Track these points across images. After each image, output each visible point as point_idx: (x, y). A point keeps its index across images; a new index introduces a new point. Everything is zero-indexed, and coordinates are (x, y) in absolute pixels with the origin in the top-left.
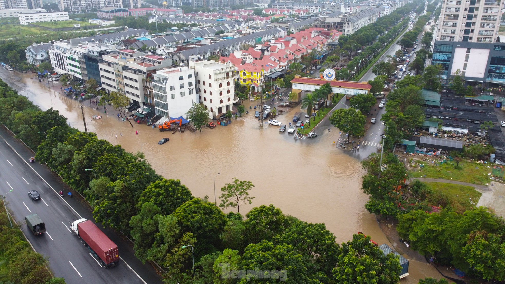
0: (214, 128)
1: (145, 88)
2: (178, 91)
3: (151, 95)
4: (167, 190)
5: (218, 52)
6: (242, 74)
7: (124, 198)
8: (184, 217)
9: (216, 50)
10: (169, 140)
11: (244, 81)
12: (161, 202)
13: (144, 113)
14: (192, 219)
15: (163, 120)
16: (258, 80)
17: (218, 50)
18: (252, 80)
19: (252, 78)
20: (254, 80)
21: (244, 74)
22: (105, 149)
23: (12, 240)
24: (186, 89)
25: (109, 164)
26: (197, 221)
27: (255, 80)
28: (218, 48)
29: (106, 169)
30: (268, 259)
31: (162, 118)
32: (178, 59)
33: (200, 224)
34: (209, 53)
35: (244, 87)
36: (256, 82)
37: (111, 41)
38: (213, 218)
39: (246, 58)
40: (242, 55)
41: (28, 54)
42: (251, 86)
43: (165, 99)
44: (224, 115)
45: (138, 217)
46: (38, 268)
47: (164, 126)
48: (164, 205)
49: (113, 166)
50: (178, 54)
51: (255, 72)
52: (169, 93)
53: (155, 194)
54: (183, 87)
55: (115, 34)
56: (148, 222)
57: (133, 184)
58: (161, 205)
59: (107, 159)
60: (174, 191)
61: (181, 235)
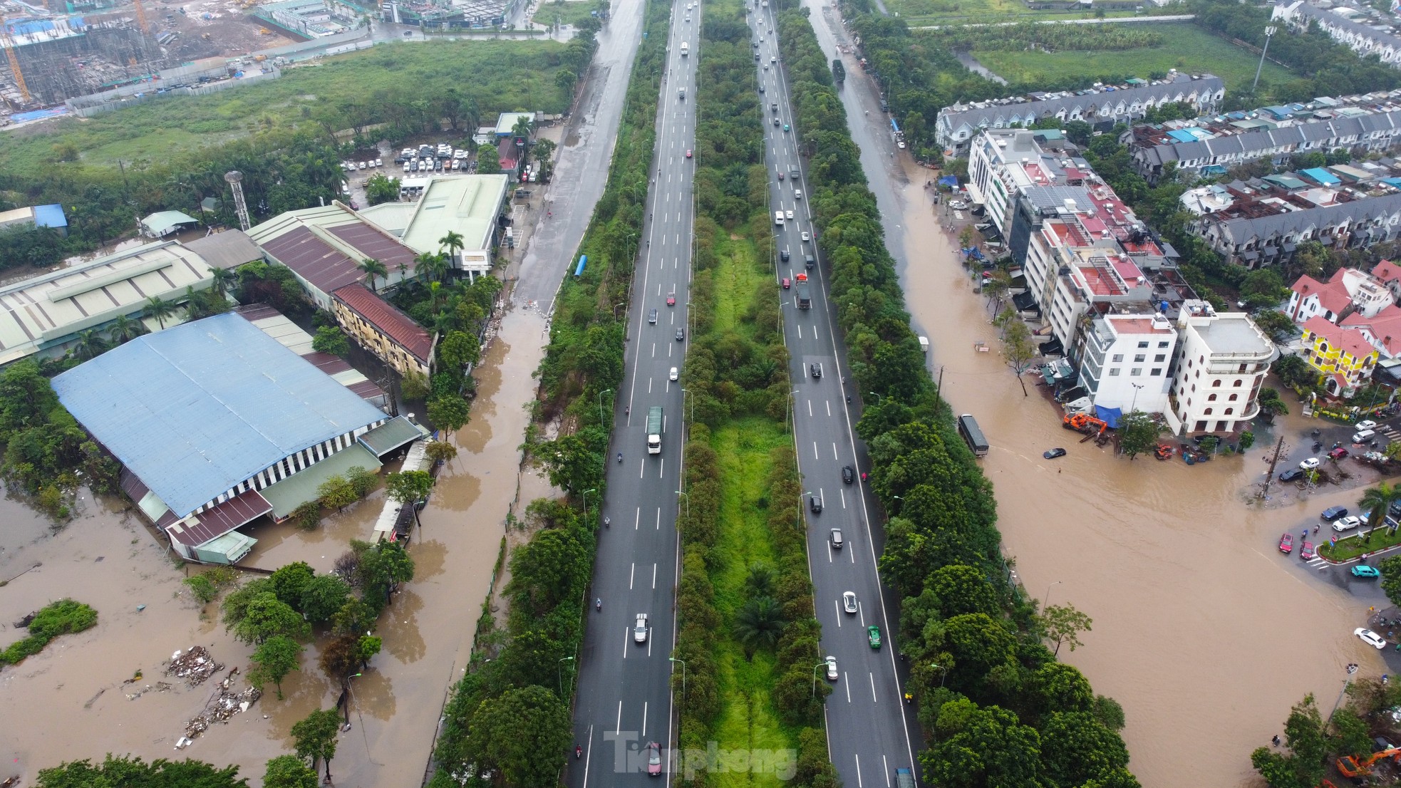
0: (1163, 460)
1: (1079, 331)
2: (1128, 364)
3: (1081, 348)
4: (960, 585)
5: (1341, 230)
6: (1320, 345)
7: (917, 562)
8: (956, 632)
9: (1338, 223)
10: (1064, 454)
11: (1319, 361)
12: (947, 595)
13: (1058, 376)
14: (962, 640)
15: (1083, 405)
16: (1349, 373)
17: (1345, 224)
18: (1338, 366)
19: (1340, 361)
20: (1342, 368)
21: (1324, 348)
22: (932, 472)
23: (793, 546)
24: (1149, 363)
25: (924, 502)
26: (966, 646)
27: (1345, 369)
28: (1344, 219)
29: (917, 507)
30: (992, 733)
31: (1083, 398)
32: (1216, 236)
33: (969, 650)
34: (1309, 232)
35: (1312, 373)
36: (1345, 374)
37: (1118, 108)
38: (987, 650)
39: (1369, 298)
40: (1362, 286)
41: (940, 125)
42: (1328, 380)
43: (1098, 372)
44: (1207, 435)
45: (914, 600)
46: (803, 599)
47: (1073, 421)
48: (949, 600)
49: (928, 507)
50: (1221, 226)
51: (1350, 353)
52: (1108, 364)
53: (944, 582)
54: (1142, 360)
55: (1138, 89)
56: (920, 613)
57: (934, 551)
58: (945, 599)
59: (924, 494)
60: (968, 590)
61: (940, 650)
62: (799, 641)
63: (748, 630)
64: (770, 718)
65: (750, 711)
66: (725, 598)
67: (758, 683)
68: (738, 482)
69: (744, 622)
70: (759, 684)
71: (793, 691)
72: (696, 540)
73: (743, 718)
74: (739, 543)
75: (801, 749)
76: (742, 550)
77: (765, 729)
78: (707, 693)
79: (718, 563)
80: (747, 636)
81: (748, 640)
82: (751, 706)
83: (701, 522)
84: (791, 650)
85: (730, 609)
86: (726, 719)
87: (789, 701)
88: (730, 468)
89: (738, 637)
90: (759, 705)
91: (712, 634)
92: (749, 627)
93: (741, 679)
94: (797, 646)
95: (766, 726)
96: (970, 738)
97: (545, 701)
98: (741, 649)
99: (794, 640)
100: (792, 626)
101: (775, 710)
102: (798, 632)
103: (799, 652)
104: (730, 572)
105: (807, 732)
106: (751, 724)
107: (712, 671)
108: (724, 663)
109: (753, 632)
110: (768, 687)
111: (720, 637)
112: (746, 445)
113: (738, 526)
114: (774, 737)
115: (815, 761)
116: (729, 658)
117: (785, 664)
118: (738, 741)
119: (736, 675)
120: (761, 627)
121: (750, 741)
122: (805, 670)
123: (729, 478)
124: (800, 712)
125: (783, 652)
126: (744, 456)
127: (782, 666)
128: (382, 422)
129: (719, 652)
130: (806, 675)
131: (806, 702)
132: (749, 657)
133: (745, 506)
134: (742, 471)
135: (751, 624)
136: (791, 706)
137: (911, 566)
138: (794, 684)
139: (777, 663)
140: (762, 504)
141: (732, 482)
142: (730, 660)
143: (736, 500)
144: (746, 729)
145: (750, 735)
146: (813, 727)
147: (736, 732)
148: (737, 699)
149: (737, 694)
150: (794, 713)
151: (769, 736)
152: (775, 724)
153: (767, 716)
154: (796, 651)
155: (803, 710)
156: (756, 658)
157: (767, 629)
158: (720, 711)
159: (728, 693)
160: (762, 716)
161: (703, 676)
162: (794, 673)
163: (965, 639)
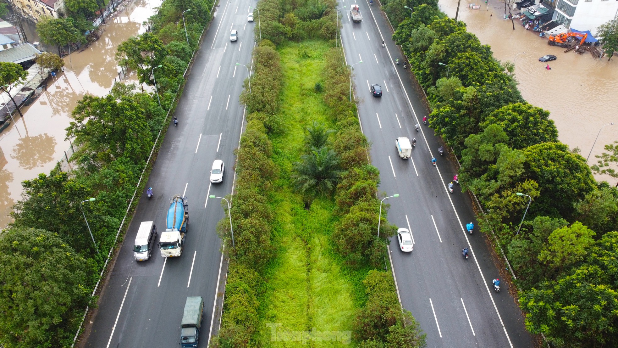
4: (526, 119)
7: (470, 111)
8: (535, 160)
10: (555, 59)
12: (513, 130)
13: (537, 13)
14: (544, 167)
15: (559, 30)
22: (470, 45)
23: (346, 113)
25: (468, 65)
26: (551, 172)
29: (461, 70)
31: (559, 27)
33: (554, 177)
38: (574, 178)
45: (477, 137)
47: (557, 39)
48: (515, 136)
49: (472, 68)
53: (509, 117)
56: (488, 148)
57: (487, 97)
58: (512, 134)
59: (467, 58)
60: (535, 123)
61: (522, 180)
62: (359, 184)
63: (307, 180)
64: (330, 263)
65: (308, 256)
66: (283, 157)
67: (316, 229)
68: (298, 78)
69: (303, 172)
70: (318, 230)
71: (355, 232)
72: (259, 111)
73: (300, 264)
74: (298, 117)
75: (367, 295)
76: (300, 122)
77: (324, 275)
78: (258, 237)
79: (278, 128)
80: (306, 186)
81: (306, 191)
82: (309, 251)
83: (263, 96)
84: (351, 193)
85: (289, 166)
86: (281, 265)
87: (352, 245)
88: (291, 69)
89: (296, 188)
90: (317, 251)
91: (268, 184)
92: (307, 177)
93: (299, 225)
94: (356, 189)
95: (326, 271)
96: (600, 272)
97: (34, 245)
98: (299, 198)
99: (351, 185)
100: (350, 172)
101: (336, 254)
102: (356, 177)
103: (358, 195)
104: (290, 137)
105: (373, 275)
106: (309, 270)
107: (266, 217)
108: (282, 211)
109: (312, 182)
110: (327, 232)
111: (279, 188)
112: (305, 56)
113: (297, 106)
114: (335, 283)
115: (387, 309)
116: (287, 206)
117: (345, 207)
118: (294, 288)
119: (294, 222)
120: (319, 177)
121: (309, 288)
122: (367, 210)
123: (290, 75)
124: (363, 254)
125: (342, 195)
126: (303, 63)
127: (341, 209)
128: (9, 46)
129: (276, 201)
130: (368, 215)
131: (370, 243)
132: (307, 206)
133: (304, 92)
134: (301, 71)
135: (309, 175)
136: (354, 248)
137: (465, 115)
138: (356, 225)
139: (337, 207)
140: (318, 89)
141: (293, 78)
142: (288, 208)
143: (296, 89)
144: (304, 276)
145: (308, 281)
146: (379, 269)
147: (292, 279)
148: (294, 245)
149: (294, 240)
150: (358, 256)
151: (330, 282)
152: (336, 268)
153: (327, 261)
154: (356, 194)
155: (367, 252)
156: (313, 206)
157: (325, 178)
158: (274, 258)
159: (285, 239)
160: (322, 261)
161: (256, 220)
162: (355, 213)
163: (547, 166)
